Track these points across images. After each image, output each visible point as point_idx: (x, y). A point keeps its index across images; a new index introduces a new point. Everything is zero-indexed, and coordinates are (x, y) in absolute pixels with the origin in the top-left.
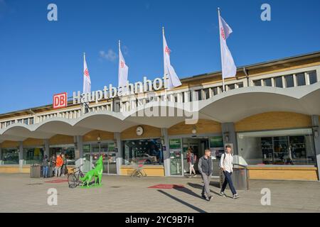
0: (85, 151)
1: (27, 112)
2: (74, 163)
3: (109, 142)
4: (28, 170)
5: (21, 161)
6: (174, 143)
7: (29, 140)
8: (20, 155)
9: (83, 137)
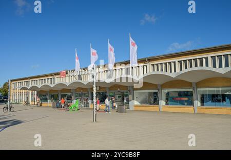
0: (76, 96)
1: (51, 75)
2: (71, 102)
3: (86, 92)
4: (51, 105)
5: (49, 101)
6: (111, 94)
7: (51, 90)
8: (48, 98)
9: (76, 90)
